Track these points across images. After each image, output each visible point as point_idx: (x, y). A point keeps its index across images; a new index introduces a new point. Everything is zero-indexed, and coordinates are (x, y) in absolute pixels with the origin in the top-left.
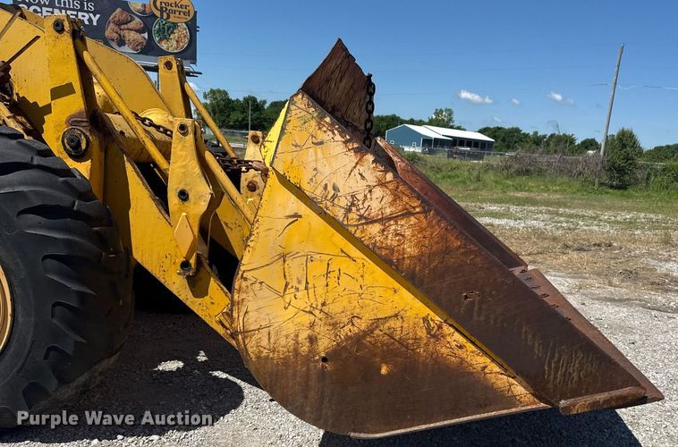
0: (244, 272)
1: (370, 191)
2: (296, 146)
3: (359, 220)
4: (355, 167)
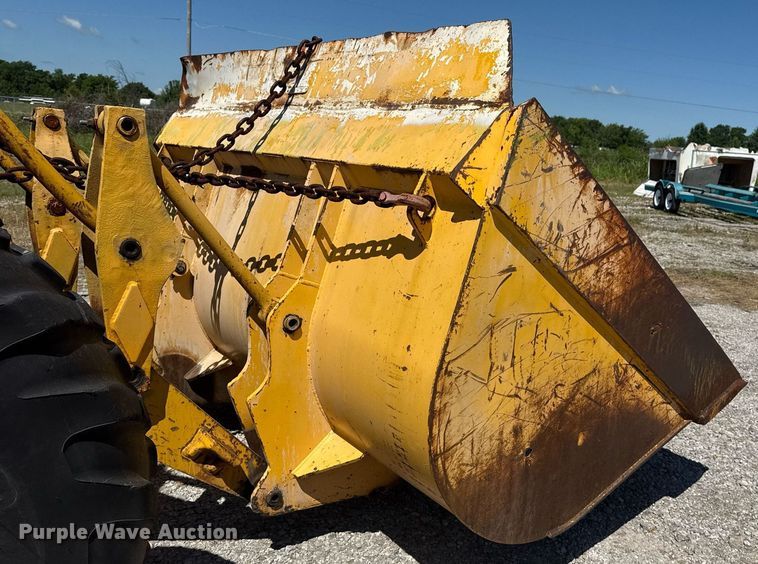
0: (449, 363)
1: (590, 226)
2: (526, 175)
3: (578, 263)
4: (579, 197)
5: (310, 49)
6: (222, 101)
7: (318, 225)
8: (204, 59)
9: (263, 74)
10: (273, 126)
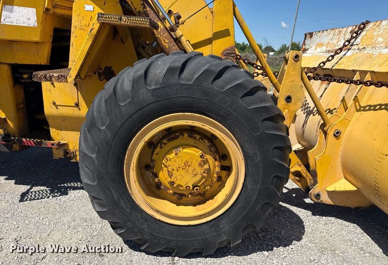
5: (364, 26)
6: (319, 50)
7: (356, 96)
8: (314, 33)
9: (339, 38)
10: (341, 58)
